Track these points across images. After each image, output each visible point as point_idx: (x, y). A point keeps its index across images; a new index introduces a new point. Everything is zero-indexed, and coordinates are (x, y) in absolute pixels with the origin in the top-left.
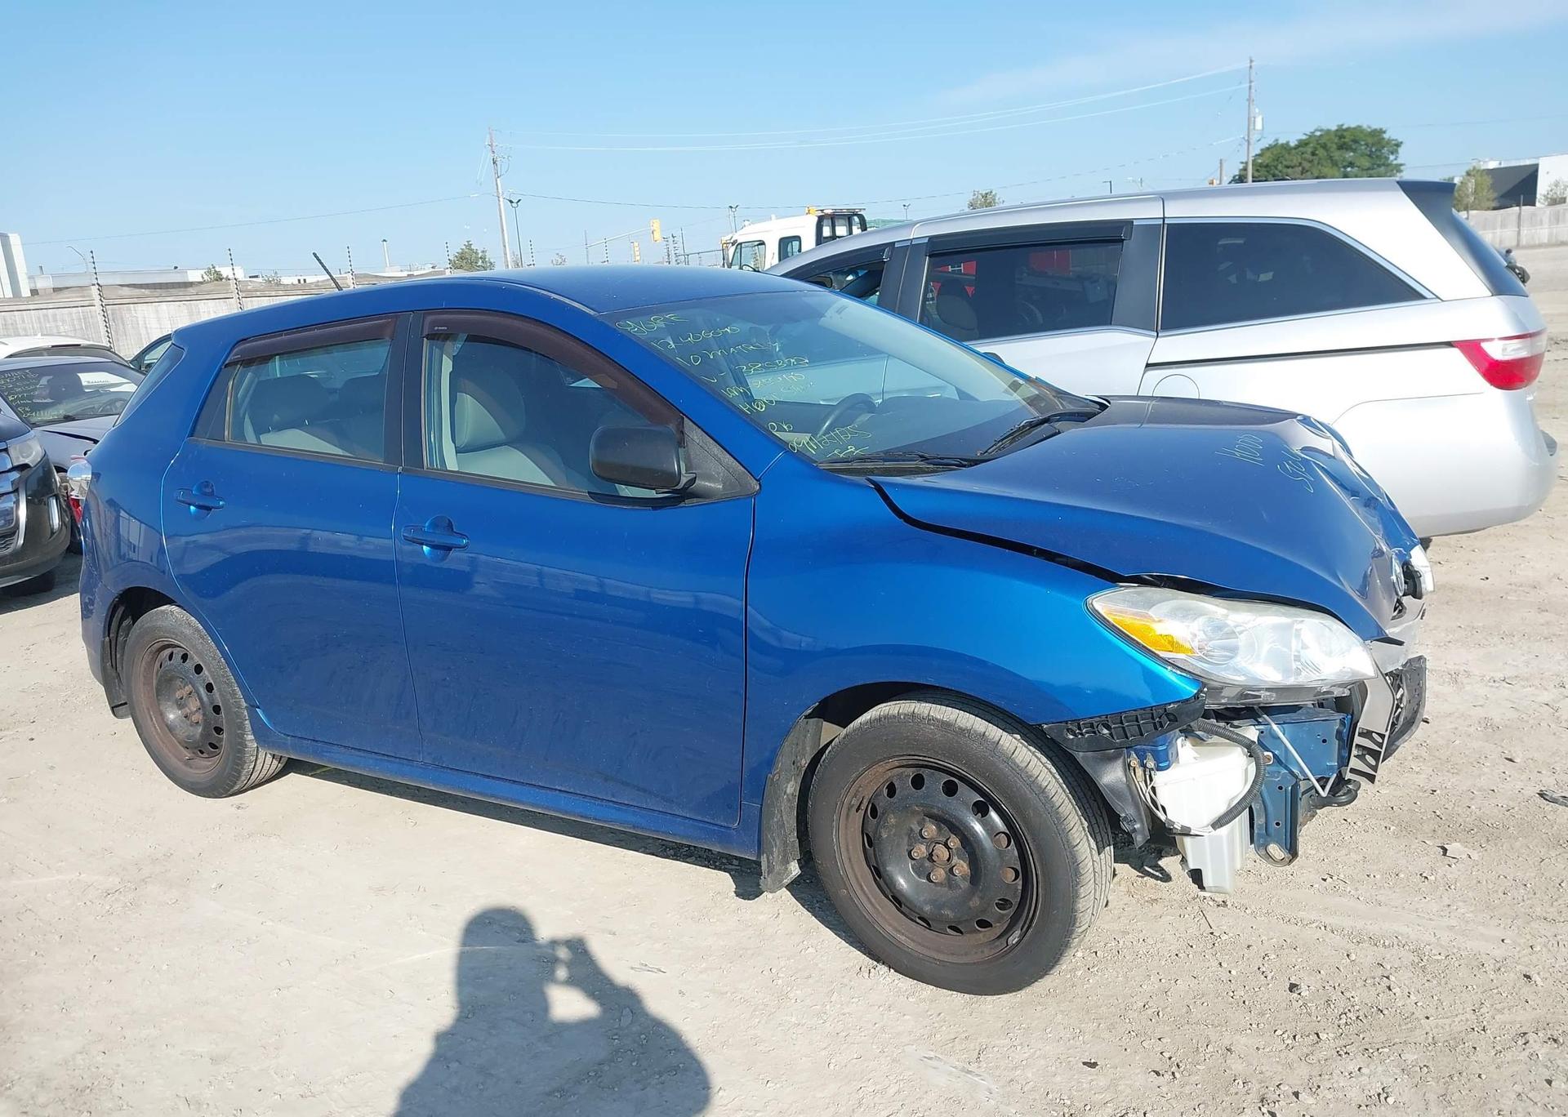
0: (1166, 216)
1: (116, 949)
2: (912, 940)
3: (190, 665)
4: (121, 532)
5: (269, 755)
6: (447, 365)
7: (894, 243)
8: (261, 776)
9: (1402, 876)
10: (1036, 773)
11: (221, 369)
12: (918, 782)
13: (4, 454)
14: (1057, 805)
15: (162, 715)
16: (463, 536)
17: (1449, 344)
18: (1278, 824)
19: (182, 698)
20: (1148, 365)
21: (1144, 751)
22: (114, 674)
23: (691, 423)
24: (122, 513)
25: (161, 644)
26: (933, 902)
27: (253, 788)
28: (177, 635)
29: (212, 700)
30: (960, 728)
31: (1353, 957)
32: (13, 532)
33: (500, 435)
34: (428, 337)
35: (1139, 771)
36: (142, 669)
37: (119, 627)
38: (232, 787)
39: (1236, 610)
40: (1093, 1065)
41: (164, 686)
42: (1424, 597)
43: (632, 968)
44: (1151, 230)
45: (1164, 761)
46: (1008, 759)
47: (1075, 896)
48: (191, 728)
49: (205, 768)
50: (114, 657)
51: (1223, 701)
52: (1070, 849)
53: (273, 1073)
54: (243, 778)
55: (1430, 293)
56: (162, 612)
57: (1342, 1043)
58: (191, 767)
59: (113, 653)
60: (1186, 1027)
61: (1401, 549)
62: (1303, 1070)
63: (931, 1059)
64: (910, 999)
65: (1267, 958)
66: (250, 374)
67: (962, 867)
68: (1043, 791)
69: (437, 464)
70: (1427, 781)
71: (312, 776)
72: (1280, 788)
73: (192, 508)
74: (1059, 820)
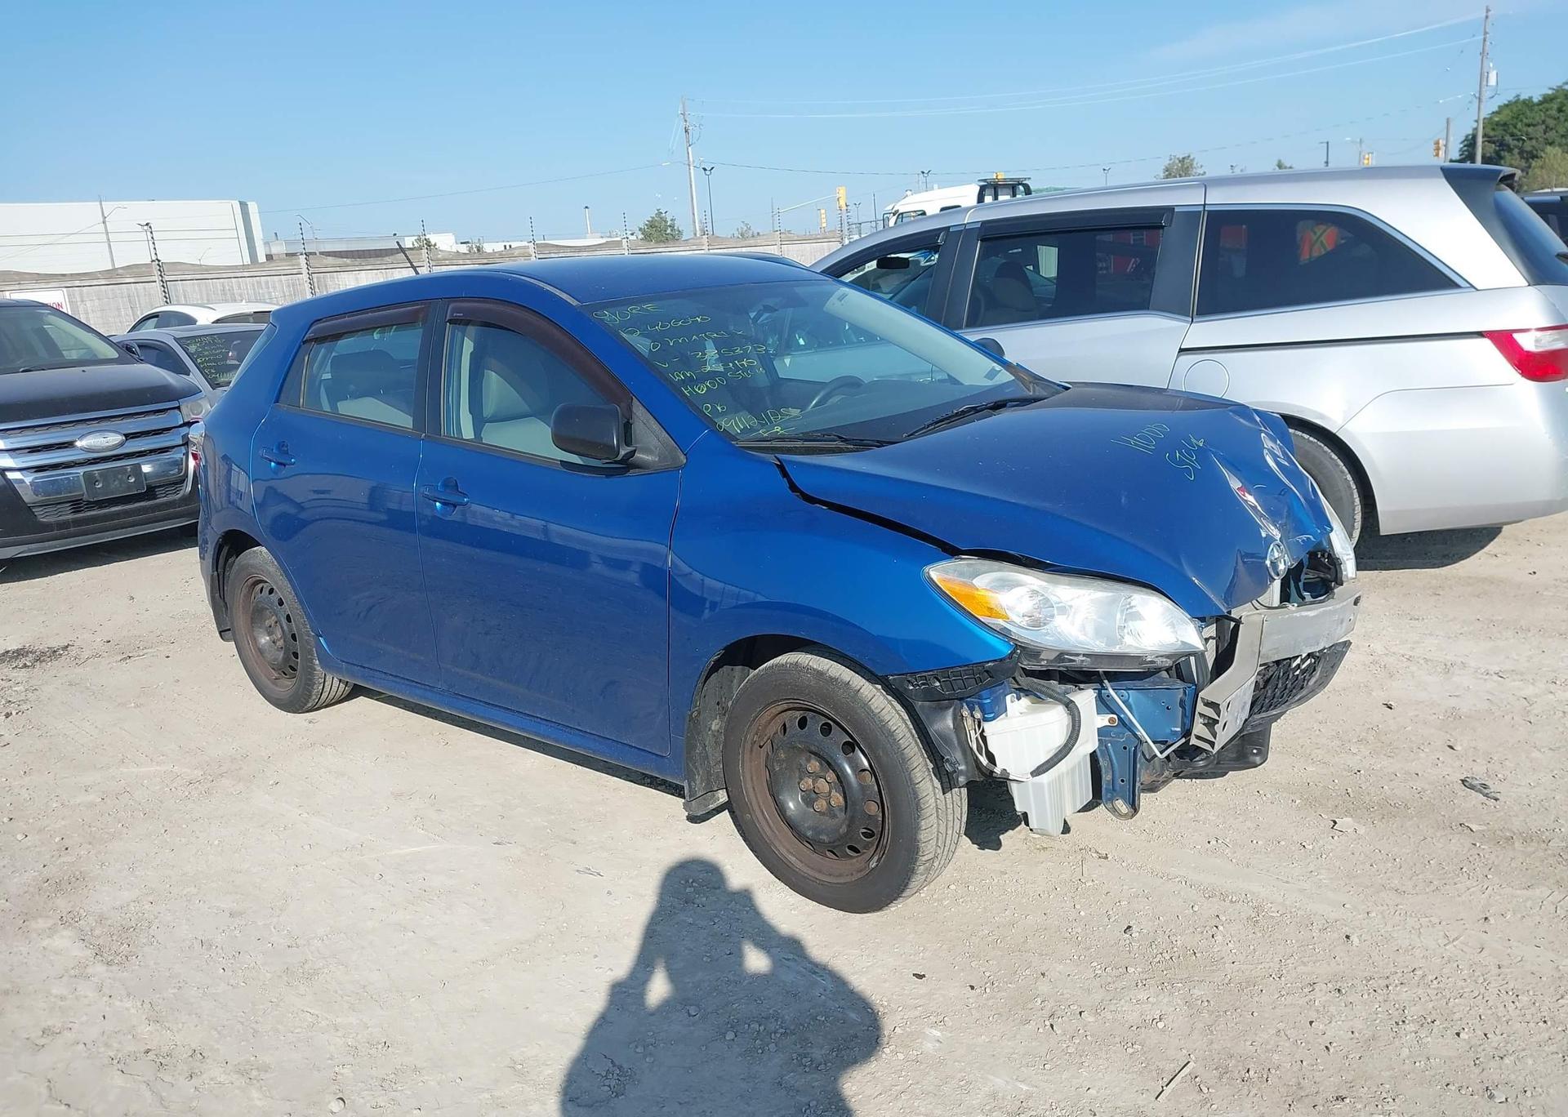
1: (184, 826)
2: (801, 861)
3: (274, 598)
4: (232, 484)
5: (335, 679)
6: (468, 346)
7: (949, 227)
8: (331, 696)
9: (1283, 843)
10: (887, 718)
11: (300, 346)
12: (803, 723)
13: (177, 411)
14: (903, 746)
15: (255, 640)
16: (465, 495)
17: (1480, 334)
18: (1123, 781)
19: (270, 626)
20: (1181, 350)
21: (973, 703)
22: (222, 604)
23: (638, 403)
24: (234, 467)
25: (254, 579)
26: (814, 829)
27: (326, 706)
28: (263, 571)
29: (291, 629)
30: (830, 677)
31: (1196, 909)
32: (182, 480)
34: (450, 321)
35: (970, 721)
36: (241, 601)
37: (225, 564)
38: (306, 705)
40: (920, 977)
41: (257, 615)
42: (1345, 584)
43: (578, 871)
44: (1192, 216)
45: (994, 711)
46: (865, 705)
47: (916, 828)
48: (277, 652)
49: (287, 686)
50: (221, 589)
51: (1043, 663)
52: (911, 785)
53: (272, 927)
54: (314, 697)
55: (1465, 282)
56: (254, 552)
58: (277, 686)
59: (221, 586)
60: (1018, 953)
61: (1311, 536)
63: (788, 960)
64: (793, 912)
65: (1118, 904)
66: (323, 350)
67: (837, 799)
68: (891, 734)
69: (454, 433)
71: (377, 700)
72: (1125, 748)
73: (273, 464)
74: (904, 761)
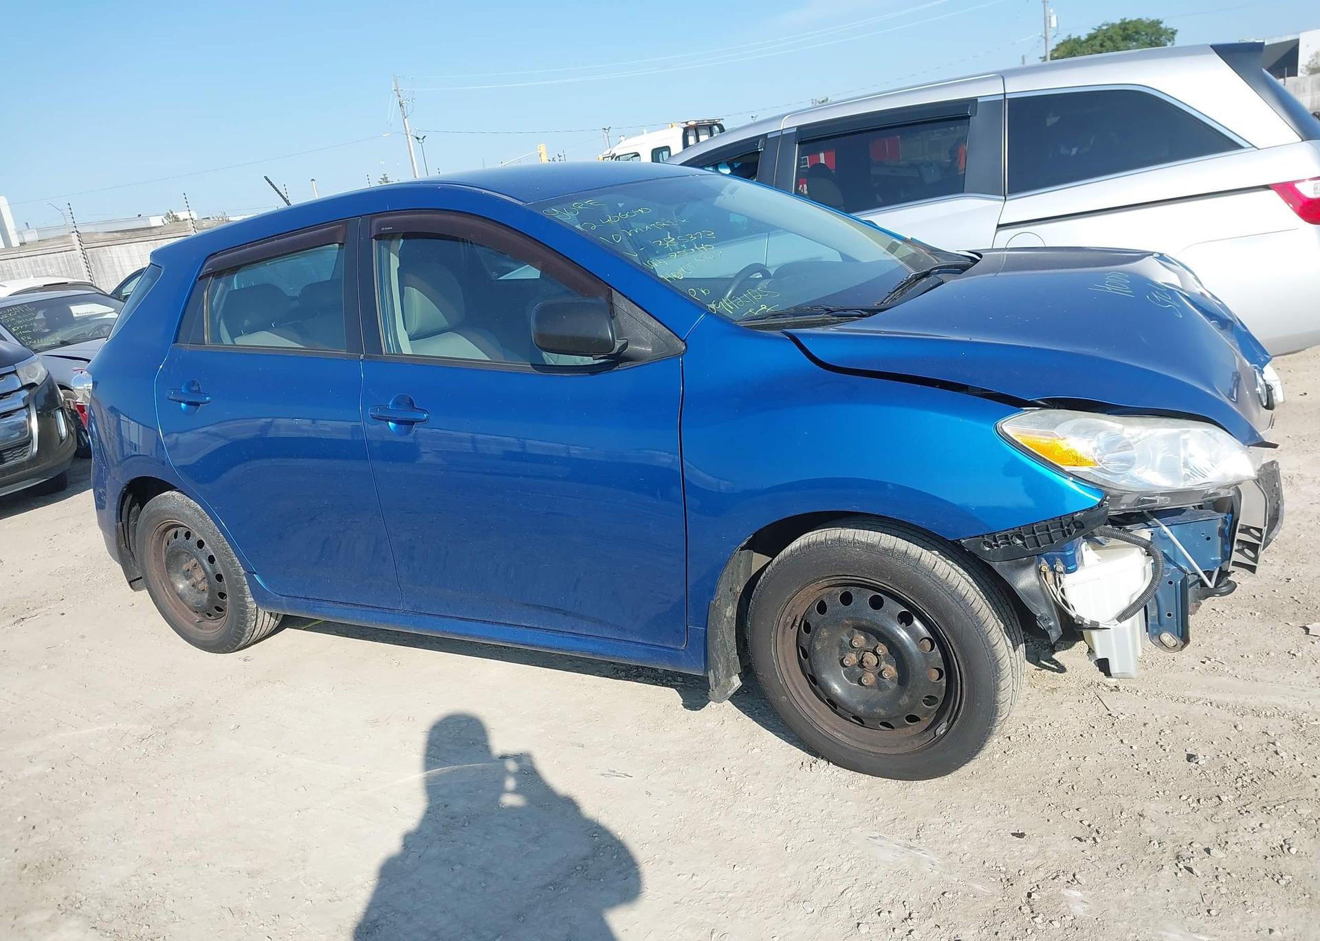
0: (1006, 92)
1: (156, 786)
2: (848, 736)
3: (193, 541)
4: (123, 434)
5: (267, 614)
6: (395, 262)
7: (766, 135)
8: (262, 632)
9: (1272, 654)
10: (955, 583)
11: (195, 282)
12: (846, 599)
13: (14, 376)
14: (977, 610)
15: (173, 585)
16: (424, 411)
17: (1267, 187)
18: (1169, 615)
19: (188, 570)
20: (999, 226)
21: (1054, 557)
22: (129, 554)
23: (619, 295)
24: (122, 417)
25: (166, 525)
26: (866, 703)
27: (255, 643)
28: (179, 516)
29: (214, 571)
30: (884, 549)
31: (1240, 728)
32: (28, 442)
33: (445, 323)
34: (377, 237)
35: (1050, 575)
36: (152, 548)
37: (129, 514)
38: (239, 643)
39: (1130, 424)
40: (1021, 835)
41: (173, 560)
42: (1275, 410)
43: (602, 775)
44: (994, 106)
45: (1071, 565)
46: (930, 573)
47: (996, 689)
48: (199, 595)
49: (213, 628)
50: (127, 539)
51: (1122, 507)
52: (990, 648)
53: (302, 882)
54: (247, 635)
55: (1247, 144)
56: (165, 497)
57: (1242, 803)
58: (202, 629)
59: (126, 535)
60: (1100, 797)
61: (1257, 365)
62: (1210, 829)
63: (875, 838)
64: (850, 787)
65: (1162, 734)
66: (221, 284)
67: (890, 671)
68: (963, 598)
69: (393, 350)
70: (1281, 571)
71: (304, 630)
72: (1171, 583)
73: (183, 405)
74: (979, 624)
